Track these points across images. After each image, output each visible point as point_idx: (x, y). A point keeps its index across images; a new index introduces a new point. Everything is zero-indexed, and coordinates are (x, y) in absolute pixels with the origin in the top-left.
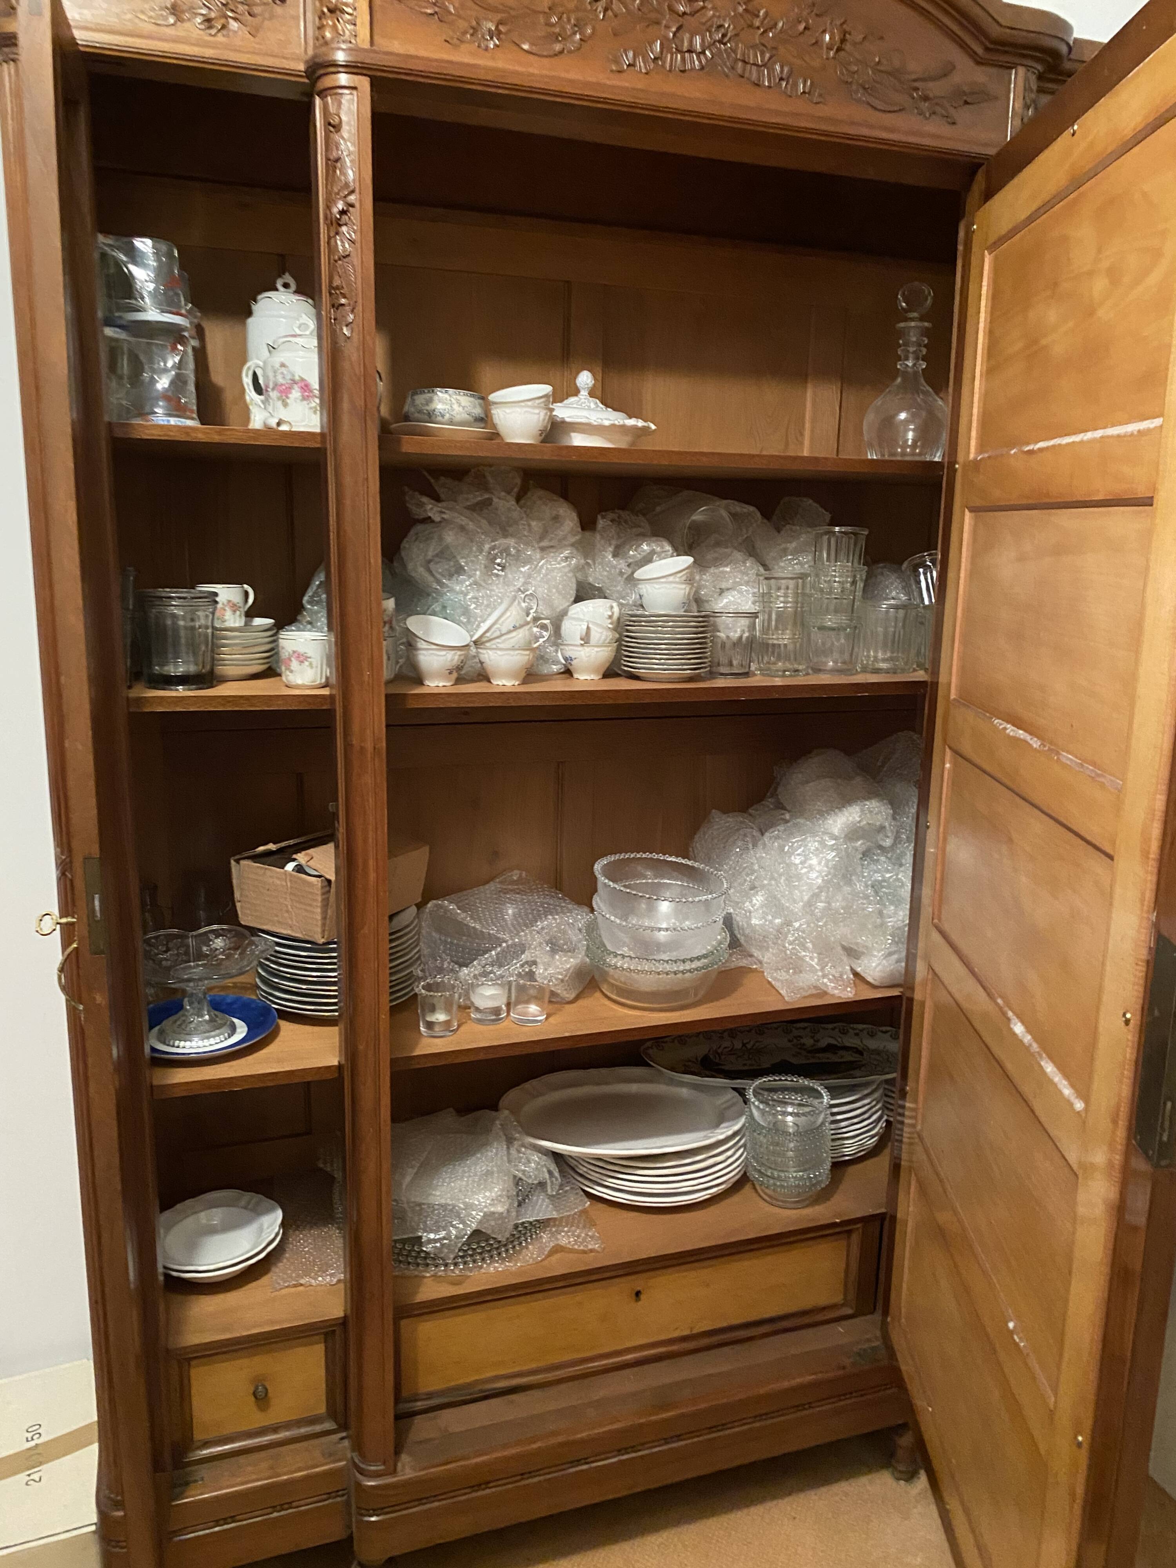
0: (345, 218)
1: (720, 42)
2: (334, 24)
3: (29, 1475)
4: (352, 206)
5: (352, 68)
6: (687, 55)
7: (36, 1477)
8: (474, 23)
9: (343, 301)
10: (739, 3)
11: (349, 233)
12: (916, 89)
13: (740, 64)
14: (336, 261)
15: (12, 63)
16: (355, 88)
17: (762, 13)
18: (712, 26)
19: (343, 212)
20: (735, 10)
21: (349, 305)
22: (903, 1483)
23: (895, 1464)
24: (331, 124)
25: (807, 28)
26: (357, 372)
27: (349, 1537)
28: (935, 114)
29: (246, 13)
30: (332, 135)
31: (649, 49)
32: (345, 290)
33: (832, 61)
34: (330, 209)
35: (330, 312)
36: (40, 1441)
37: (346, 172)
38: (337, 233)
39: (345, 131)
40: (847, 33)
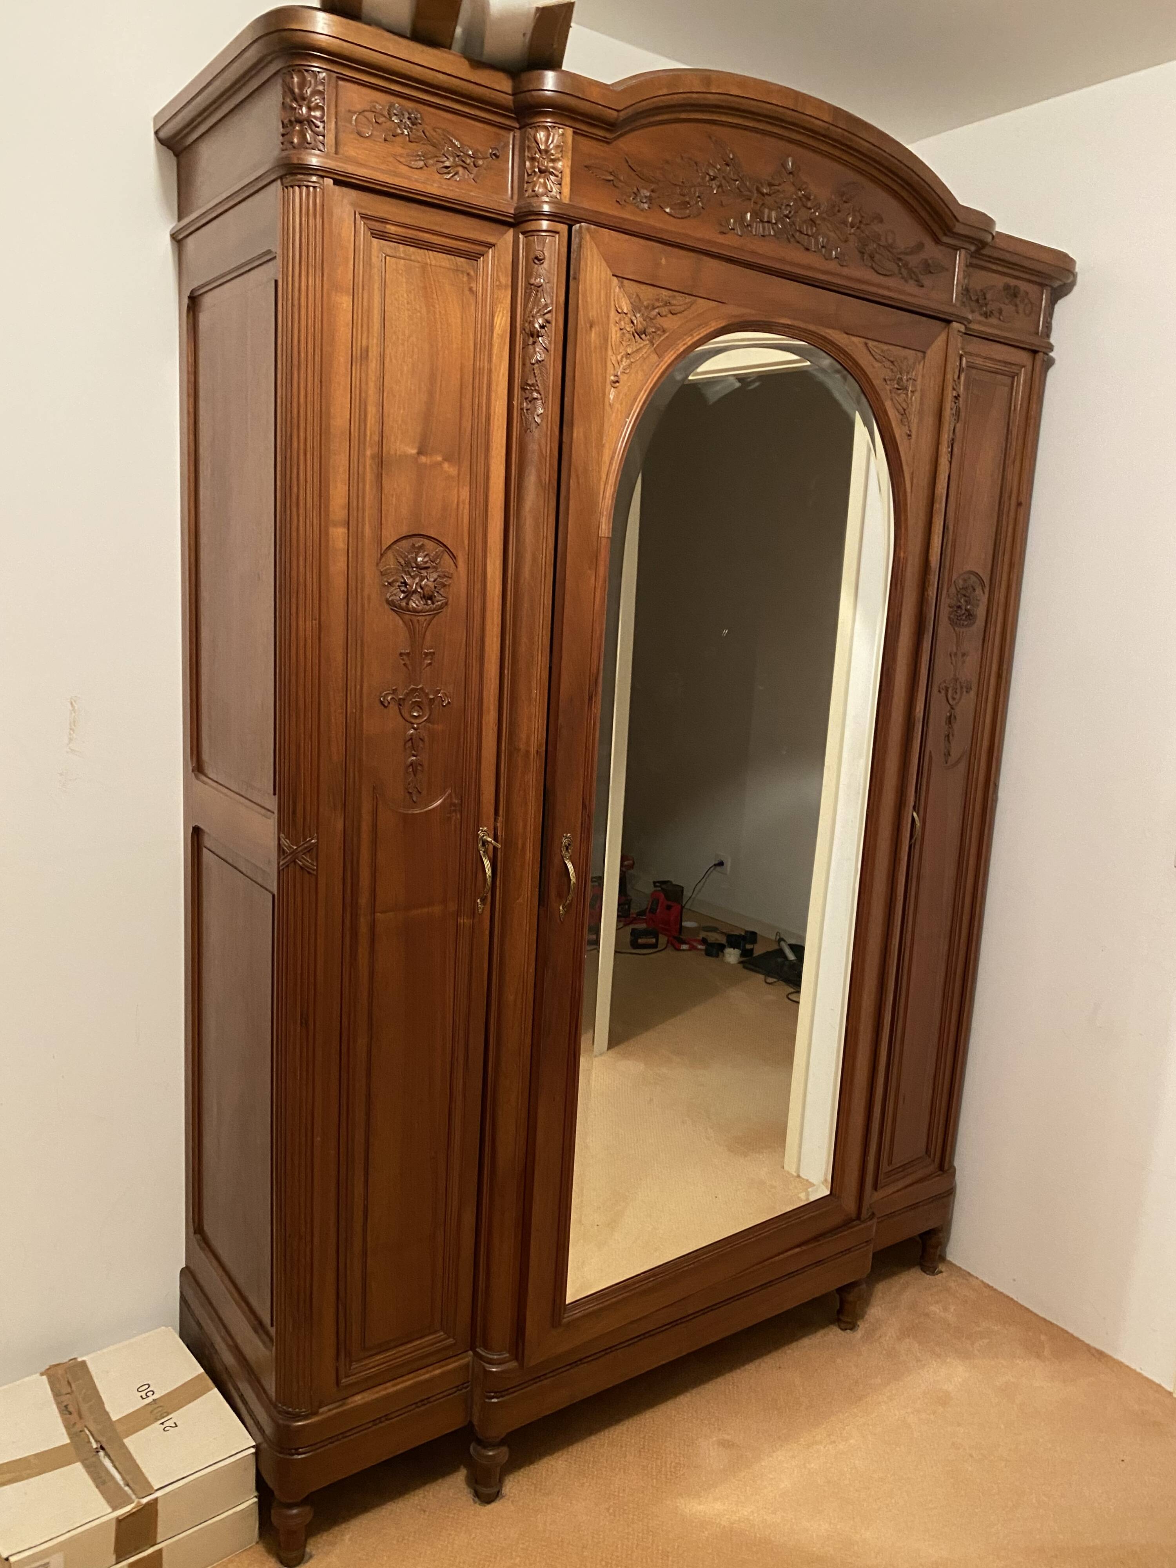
0: (543, 332)
1: (787, 216)
2: (545, 183)
3: (162, 1424)
4: (548, 322)
5: (553, 217)
6: (766, 224)
7: (171, 1423)
8: (635, 190)
9: (535, 395)
10: (799, 189)
11: (545, 344)
12: (900, 259)
13: (798, 234)
14: (533, 364)
15: (297, 188)
16: (557, 233)
17: (812, 197)
18: (782, 205)
19: (542, 327)
20: (796, 194)
21: (542, 399)
22: (848, 1331)
23: (841, 1317)
24: (537, 258)
25: (839, 211)
26: (544, 452)
27: (471, 1422)
28: (911, 278)
29: (472, 164)
30: (536, 266)
31: (743, 218)
32: (540, 387)
33: (853, 236)
34: (531, 323)
35: (522, 404)
36: (156, 1396)
37: (545, 295)
38: (534, 343)
39: (546, 265)
40: (862, 217)
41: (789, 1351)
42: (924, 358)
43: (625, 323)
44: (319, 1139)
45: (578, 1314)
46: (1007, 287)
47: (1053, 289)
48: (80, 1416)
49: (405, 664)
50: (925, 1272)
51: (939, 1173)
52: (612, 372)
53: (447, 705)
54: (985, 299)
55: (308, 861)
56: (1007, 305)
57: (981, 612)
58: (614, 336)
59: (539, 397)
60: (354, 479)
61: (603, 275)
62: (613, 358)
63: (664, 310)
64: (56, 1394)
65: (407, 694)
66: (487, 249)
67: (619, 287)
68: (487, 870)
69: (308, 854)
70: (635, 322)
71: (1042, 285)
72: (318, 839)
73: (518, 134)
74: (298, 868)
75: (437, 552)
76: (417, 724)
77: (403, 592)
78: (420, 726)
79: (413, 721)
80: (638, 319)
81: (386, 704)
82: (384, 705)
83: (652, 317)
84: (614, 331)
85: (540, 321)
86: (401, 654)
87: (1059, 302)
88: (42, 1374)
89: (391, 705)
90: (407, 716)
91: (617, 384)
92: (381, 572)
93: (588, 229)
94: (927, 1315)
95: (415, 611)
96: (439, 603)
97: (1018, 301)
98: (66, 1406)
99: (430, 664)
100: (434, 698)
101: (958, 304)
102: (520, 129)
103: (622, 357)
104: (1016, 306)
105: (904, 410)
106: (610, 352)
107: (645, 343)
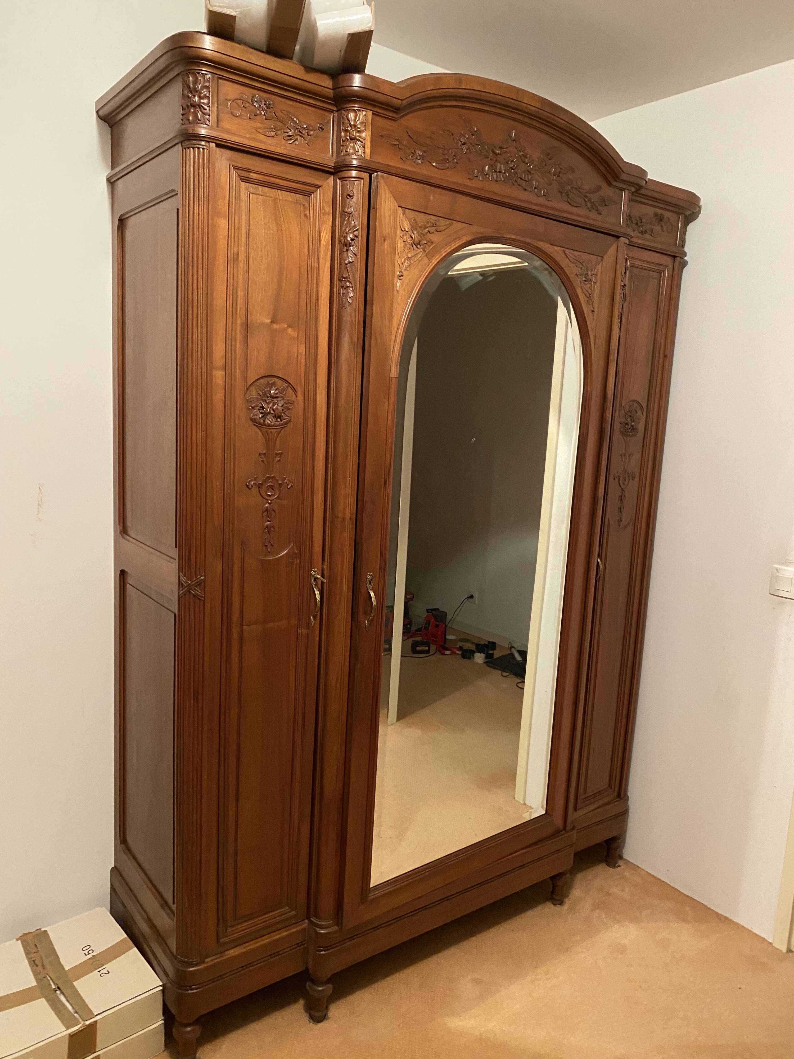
0: (353, 243)
1: (512, 168)
2: (354, 145)
3: (99, 971)
4: (356, 237)
5: (359, 168)
6: (498, 174)
7: (105, 971)
8: (413, 151)
9: (348, 284)
10: (520, 151)
11: (354, 251)
12: (586, 196)
13: (519, 179)
14: (347, 264)
16: (362, 179)
17: (528, 156)
18: (509, 161)
19: (352, 240)
20: (518, 154)
21: (352, 287)
22: (558, 906)
23: (554, 896)
24: (349, 195)
25: (546, 165)
26: (354, 322)
28: (593, 209)
29: (306, 134)
30: (349, 200)
31: (483, 169)
32: (351, 279)
33: (555, 181)
34: (345, 237)
35: (339, 290)
36: (94, 954)
37: (355, 220)
38: (347, 250)
39: (355, 199)
40: (561, 169)
41: (518, 919)
42: (602, 261)
43: (407, 238)
44: (206, 777)
45: (378, 894)
46: (656, 215)
47: (686, 216)
48: (44, 967)
49: (262, 461)
50: (609, 866)
51: (618, 799)
52: (398, 269)
53: (290, 487)
54: (642, 222)
55: (198, 591)
56: (656, 226)
57: (641, 427)
58: (399, 246)
59: (351, 286)
60: (229, 339)
61: (392, 207)
62: (399, 261)
63: (433, 230)
64: (27, 953)
65: (264, 481)
66: (316, 189)
67: (403, 214)
68: (317, 597)
69: (198, 587)
70: (413, 237)
71: (678, 214)
72: (205, 577)
73: (336, 115)
74: (191, 595)
75: (284, 387)
76: (271, 500)
77: (261, 413)
78: (273, 501)
79: (268, 498)
80: (415, 235)
81: (250, 487)
82: (249, 488)
83: (424, 233)
84: (399, 243)
85: (351, 236)
86: (260, 454)
87: (690, 225)
88: (17, 940)
89: (253, 488)
90: (264, 495)
91: (402, 277)
92: (247, 400)
93: (382, 177)
94: (609, 894)
95: (269, 425)
96: (285, 420)
97: (663, 223)
98: (34, 961)
99: (279, 460)
100: (282, 483)
101: (624, 225)
102: (337, 111)
103: (405, 260)
104: (662, 227)
105: (590, 294)
106: (397, 256)
107: (420, 250)
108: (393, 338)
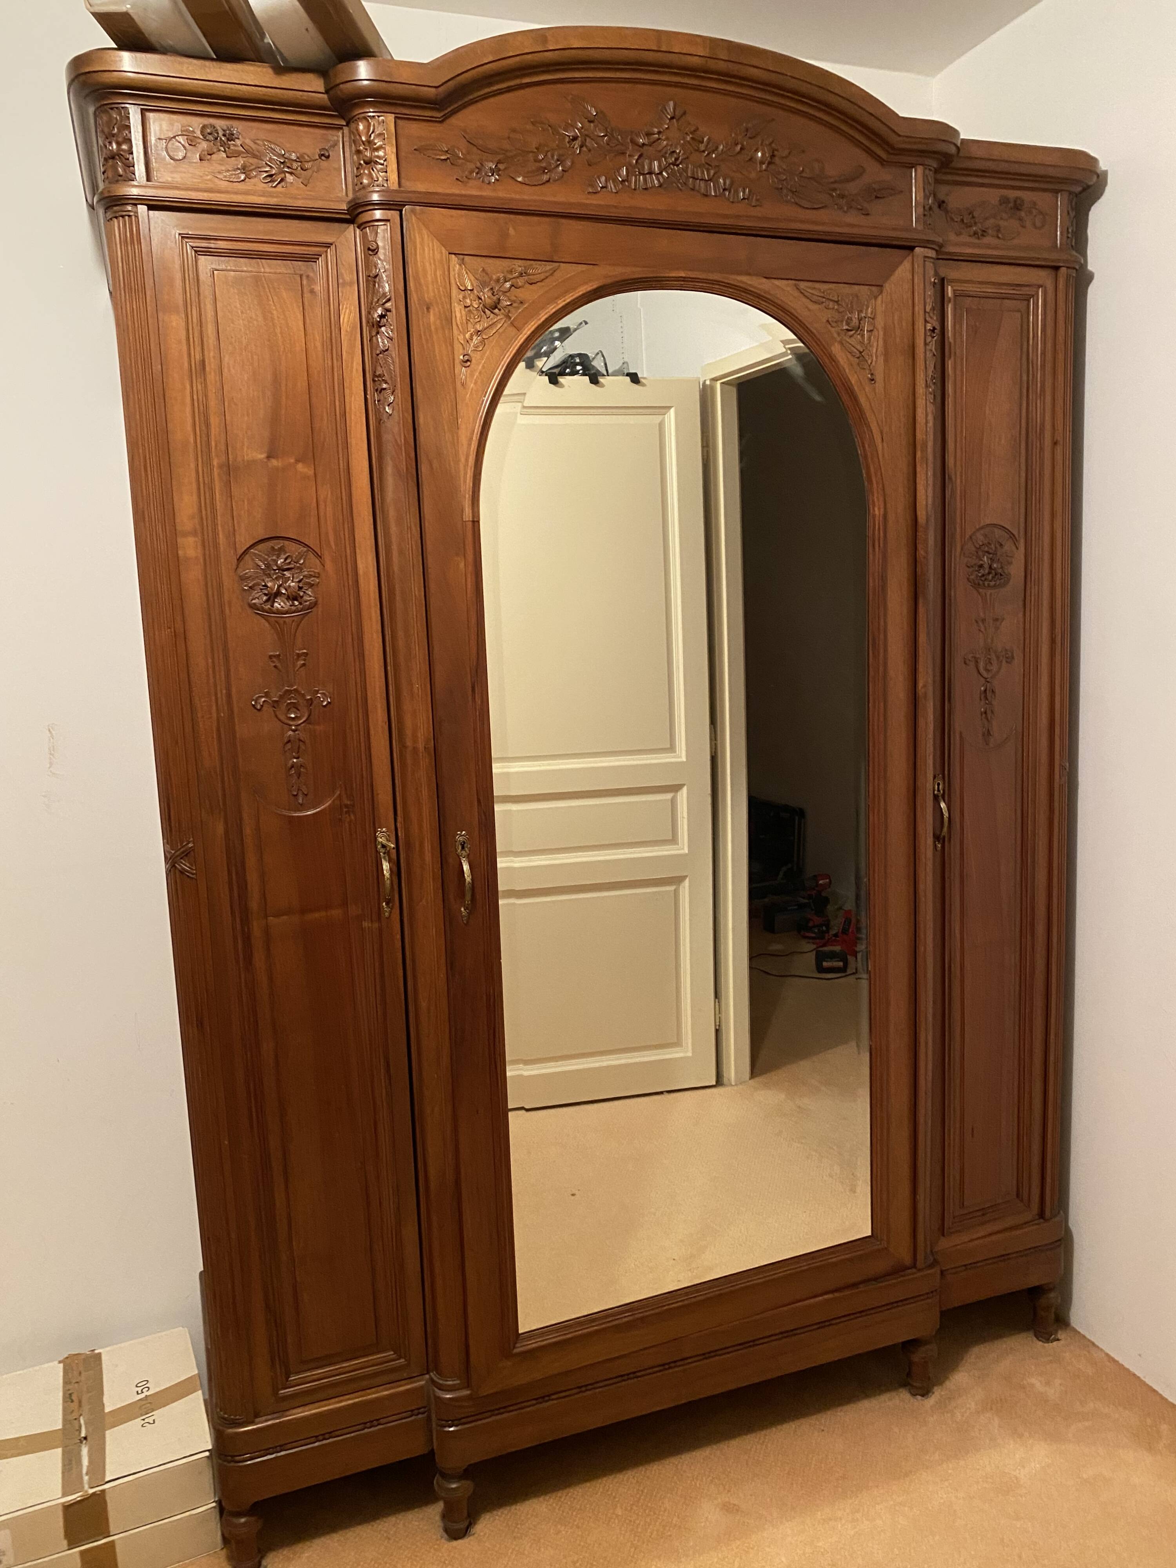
0: (384, 321)
1: (674, 164)
2: (370, 172)
3: (144, 1420)
4: (389, 310)
5: (384, 205)
6: (647, 176)
7: (151, 1420)
8: (478, 165)
9: (385, 386)
10: (687, 133)
11: (388, 333)
12: (835, 190)
13: (691, 180)
14: (378, 355)
16: (388, 220)
17: (705, 139)
18: (666, 153)
19: (382, 316)
20: (684, 139)
21: (390, 389)
22: (919, 1397)
23: (911, 1380)
24: (372, 249)
25: (743, 149)
26: (401, 443)
27: (433, 1450)
28: (852, 207)
29: (299, 168)
30: (371, 257)
31: (617, 173)
32: (386, 377)
33: (765, 173)
34: (372, 315)
35: (375, 396)
36: (148, 1393)
37: (383, 284)
38: (378, 333)
39: (381, 254)
40: (775, 150)
42: (881, 292)
43: (471, 300)
45: (534, 1345)
46: (1004, 201)
47: (1074, 194)
48: (80, 1405)
49: (275, 667)
50: (1038, 1339)
51: (1042, 1220)
52: (461, 351)
53: (327, 704)
54: (973, 217)
55: (188, 865)
56: (1007, 220)
57: (1016, 570)
58: (458, 315)
59: (388, 386)
60: (205, 489)
61: (437, 256)
62: (461, 337)
63: (520, 282)
64: (66, 1382)
65: (281, 697)
66: (325, 249)
67: (460, 265)
68: (385, 872)
69: (188, 858)
70: (483, 298)
71: (1055, 192)
72: (195, 843)
73: (346, 129)
74: (177, 872)
75: (299, 553)
76: (295, 726)
77: (266, 595)
78: (299, 727)
79: (291, 723)
80: (486, 295)
81: (259, 707)
82: (256, 708)
83: (505, 290)
84: (457, 310)
85: (381, 311)
86: (271, 657)
87: (1093, 208)
88: (60, 1362)
89: (265, 708)
90: (282, 718)
91: (469, 363)
92: (240, 577)
93: (413, 211)
94: (1022, 1387)
95: (278, 612)
96: (308, 603)
97: (1023, 213)
98: (70, 1394)
99: (304, 665)
100: (311, 699)
101: (920, 228)
102: (347, 125)
103: (472, 335)
104: (1021, 219)
105: (861, 352)
106: (455, 331)
107: (499, 318)
108: (463, 460)
